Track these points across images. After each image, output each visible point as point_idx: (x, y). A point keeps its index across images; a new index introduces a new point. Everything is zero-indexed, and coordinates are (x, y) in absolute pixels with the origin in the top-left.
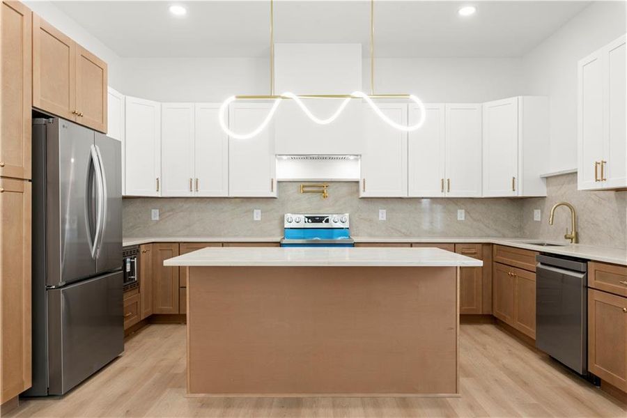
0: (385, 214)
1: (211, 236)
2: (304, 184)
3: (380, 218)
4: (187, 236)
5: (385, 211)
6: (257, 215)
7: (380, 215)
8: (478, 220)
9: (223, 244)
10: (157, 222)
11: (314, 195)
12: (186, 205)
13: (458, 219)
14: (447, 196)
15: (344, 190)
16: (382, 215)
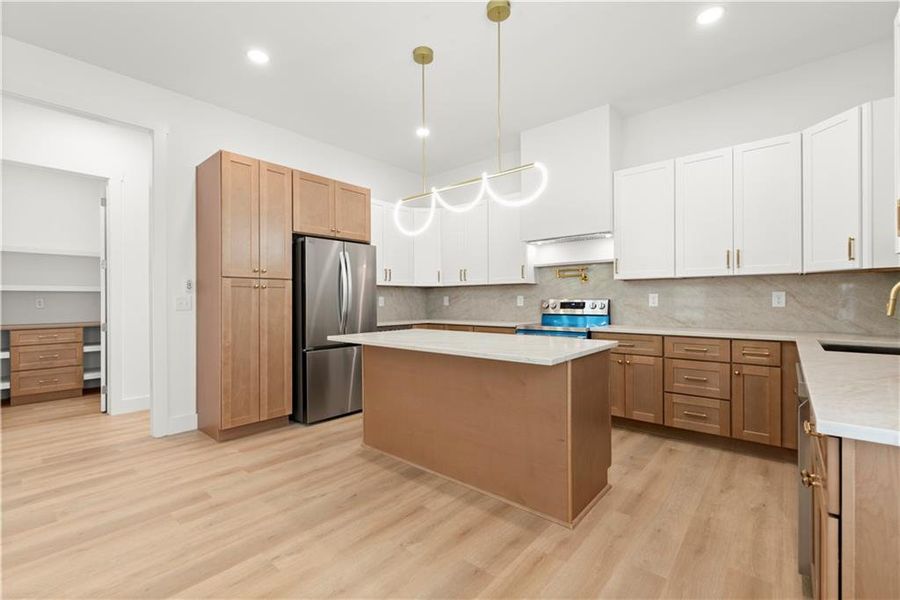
0: (657, 299)
1: (484, 320)
2: (561, 268)
3: (651, 304)
4: (467, 319)
5: (657, 295)
6: (520, 301)
7: (651, 300)
8: (812, 307)
9: (474, 328)
10: (447, 307)
11: (572, 279)
12: (467, 293)
13: (774, 305)
14: (736, 273)
15: (603, 272)
16: (653, 299)
